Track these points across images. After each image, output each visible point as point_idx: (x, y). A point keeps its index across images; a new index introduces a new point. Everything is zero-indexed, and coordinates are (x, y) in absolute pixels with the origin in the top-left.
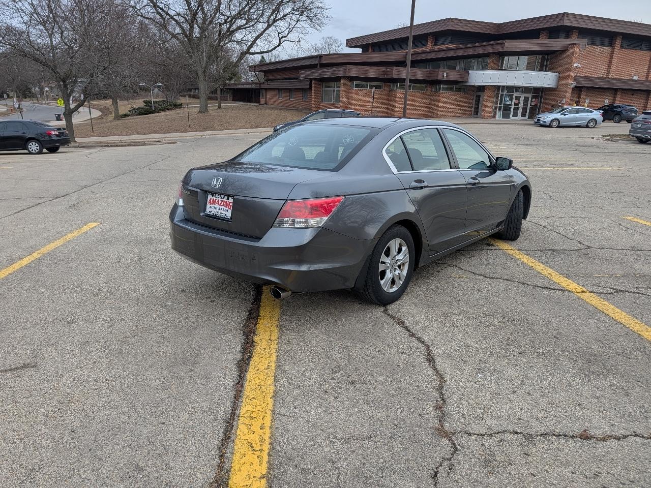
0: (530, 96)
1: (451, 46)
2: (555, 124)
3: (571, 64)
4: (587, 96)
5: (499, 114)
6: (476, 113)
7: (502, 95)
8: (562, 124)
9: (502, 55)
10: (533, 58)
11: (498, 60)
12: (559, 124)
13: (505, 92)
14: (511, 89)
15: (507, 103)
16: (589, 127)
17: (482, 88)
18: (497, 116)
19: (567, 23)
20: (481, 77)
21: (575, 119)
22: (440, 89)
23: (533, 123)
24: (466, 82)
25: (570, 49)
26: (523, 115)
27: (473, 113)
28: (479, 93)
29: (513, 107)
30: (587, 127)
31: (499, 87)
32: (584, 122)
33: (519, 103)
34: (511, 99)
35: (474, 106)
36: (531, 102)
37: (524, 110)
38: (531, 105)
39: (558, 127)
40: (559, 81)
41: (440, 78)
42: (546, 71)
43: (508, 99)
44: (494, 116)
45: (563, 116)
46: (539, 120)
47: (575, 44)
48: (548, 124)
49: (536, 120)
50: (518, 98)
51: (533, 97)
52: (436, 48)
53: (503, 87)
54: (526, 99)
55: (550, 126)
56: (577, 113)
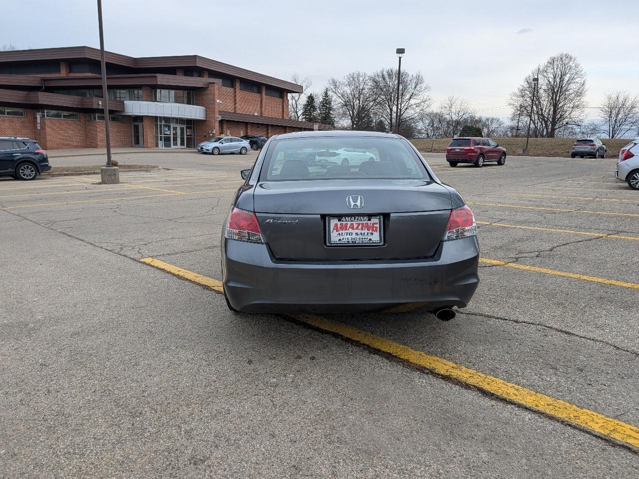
0: (184, 126)
1: (90, 75)
2: (216, 152)
3: (214, 101)
4: (228, 128)
5: (161, 143)
6: (137, 142)
7: (161, 125)
8: (222, 151)
9: (155, 87)
10: (181, 92)
11: (151, 92)
12: (219, 152)
13: (163, 123)
14: (167, 120)
15: (167, 133)
16: (242, 154)
17: (139, 119)
18: (160, 146)
19: (199, 64)
20: (136, 107)
21: (231, 147)
22: (95, 118)
23: (197, 151)
24: (123, 111)
25: (211, 88)
26: (182, 144)
27: (133, 143)
28: (136, 124)
29: (172, 136)
30: (241, 153)
31: (156, 118)
32: (238, 150)
33: (176, 133)
34: (169, 129)
35: (133, 135)
36: (187, 132)
37: (182, 140)
38: (187, 135)
39: (219, 154)
40: (207, 113)
41: (95, 107)
42: (193, 105)
43: (167, 129)
44: (157, 146)
45: (221, 145)
46: (202, 148)
47: (214, 83)
48: (211, 151)
49: (199, 149)
50: (175, 129)
51: (187, 128)
52: (72, 75)
53: (161, 118)
54: (182, 129)
55: (212, 154)
56: (231, 142)
